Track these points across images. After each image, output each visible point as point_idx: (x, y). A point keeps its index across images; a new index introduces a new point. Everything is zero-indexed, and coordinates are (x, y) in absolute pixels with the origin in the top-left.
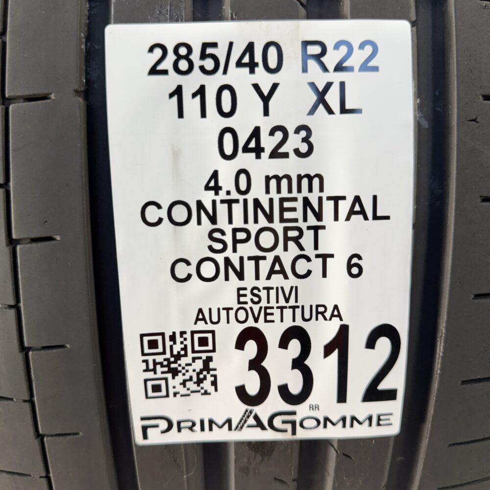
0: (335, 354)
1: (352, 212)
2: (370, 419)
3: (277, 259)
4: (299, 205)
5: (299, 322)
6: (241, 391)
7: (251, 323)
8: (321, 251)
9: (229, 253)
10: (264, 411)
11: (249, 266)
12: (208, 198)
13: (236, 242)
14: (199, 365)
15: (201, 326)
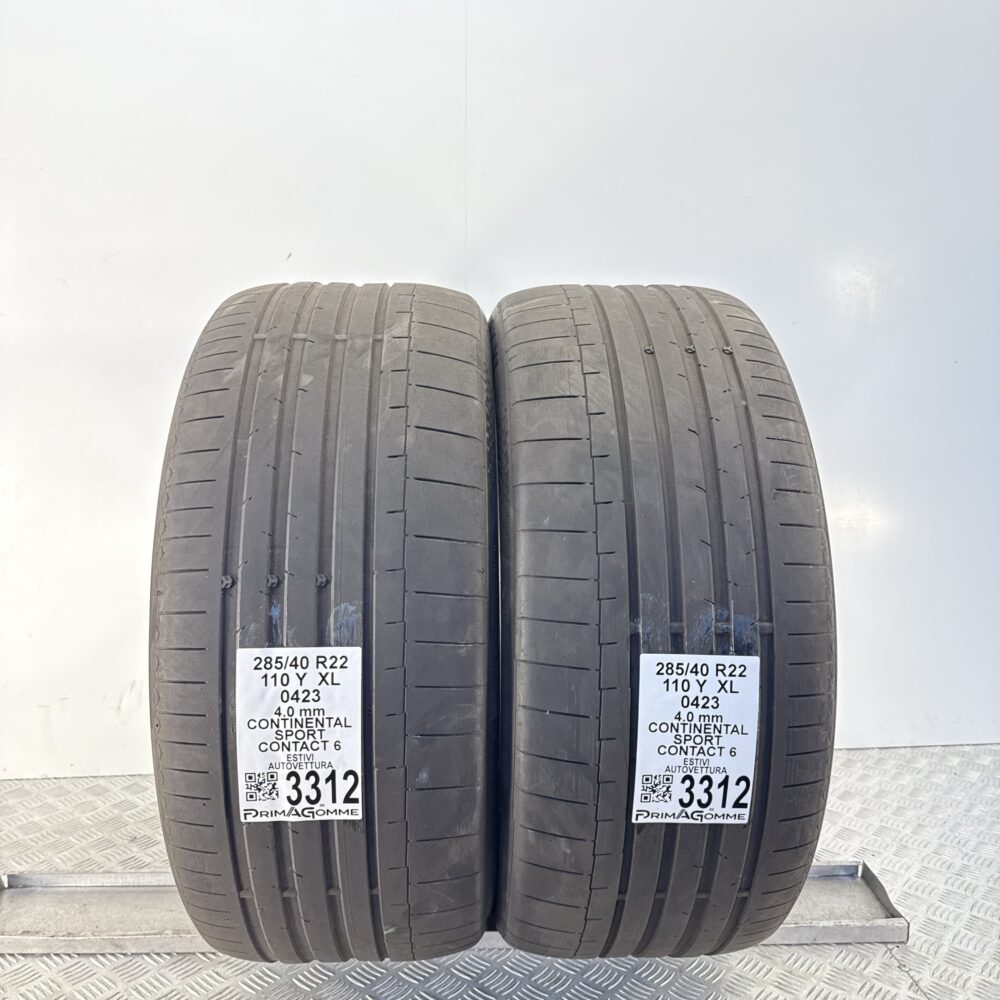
0: (723, 787)
1: (733, 731)
2: (735, 815)
3: (702, 748)
4: (712, 727)
5: (709, 774)
6: (681, 801)
7: (688, 773)
8: (720, 745)
9: (682, 744)
10: (689, 810)
11: (690, 750)
12: (675, 722)
13: (685, 740)
14: (665, 789)
15: (668, 773)
